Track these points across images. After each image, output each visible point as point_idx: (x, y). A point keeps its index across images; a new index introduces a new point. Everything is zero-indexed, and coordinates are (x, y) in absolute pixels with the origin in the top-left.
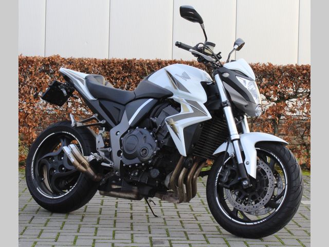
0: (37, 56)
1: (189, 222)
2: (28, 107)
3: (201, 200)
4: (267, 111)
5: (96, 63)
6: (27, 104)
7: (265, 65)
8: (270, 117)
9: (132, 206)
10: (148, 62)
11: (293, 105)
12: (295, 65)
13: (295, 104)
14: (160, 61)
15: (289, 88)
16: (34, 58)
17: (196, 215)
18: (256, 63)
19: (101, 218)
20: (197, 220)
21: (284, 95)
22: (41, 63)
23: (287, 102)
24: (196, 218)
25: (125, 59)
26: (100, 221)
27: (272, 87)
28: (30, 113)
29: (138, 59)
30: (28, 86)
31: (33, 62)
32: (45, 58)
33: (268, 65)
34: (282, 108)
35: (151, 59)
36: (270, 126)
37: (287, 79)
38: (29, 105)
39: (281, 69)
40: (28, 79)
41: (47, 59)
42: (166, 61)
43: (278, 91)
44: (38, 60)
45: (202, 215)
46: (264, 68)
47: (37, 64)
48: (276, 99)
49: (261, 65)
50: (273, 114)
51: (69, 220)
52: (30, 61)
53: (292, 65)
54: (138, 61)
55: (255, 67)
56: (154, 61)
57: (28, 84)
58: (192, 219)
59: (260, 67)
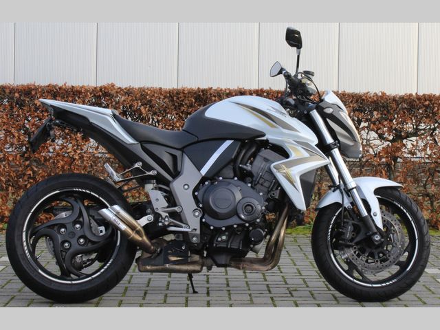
0: (86, 84)
1: (283, 299)
2: (75, 151)
3: (297, 269)
4: (380, 153)
5: (161, 93)
6: (74, 146)
7: (377, 95)
8: (384, 160)
9: (208, 279)
10: (228, 91)
11: (412, 145)
12: (414, 94)
13: (415, 143)
14: (243, 90)
15: (407, 123)
16: (82, 87)
17: (291, 289)
18: (365, 92)
20: (292, 296)
21: (401, 132)
22: (91, 94)
23: (404, 141)
24: (290, 293)
25: (199, 88)
26: (168, 299)
27: (386, 123)
28: (77, 158)
29: (214, 88)
31: (80, 92)
32: (95, 88)
33: (380, 94)
34: (398, 149)
35: (231, 88)
36: (383, 172)
37: (405, 113)
39: (397, 99)
41: (98, 89)
42: (250, 91)
43: (394, 127)
44: (87, 91)
45: (298, 289)
46: (375, 99)
47: (86, 95)
48: (391, 138)
49: (372, 95)
50: (387, 157)
51: (127, 298)
52: (77, 91)
53: (411, 95)
54: (215, 90)
55: (364, 98)
58: (286, 295)
59: (370, 97)
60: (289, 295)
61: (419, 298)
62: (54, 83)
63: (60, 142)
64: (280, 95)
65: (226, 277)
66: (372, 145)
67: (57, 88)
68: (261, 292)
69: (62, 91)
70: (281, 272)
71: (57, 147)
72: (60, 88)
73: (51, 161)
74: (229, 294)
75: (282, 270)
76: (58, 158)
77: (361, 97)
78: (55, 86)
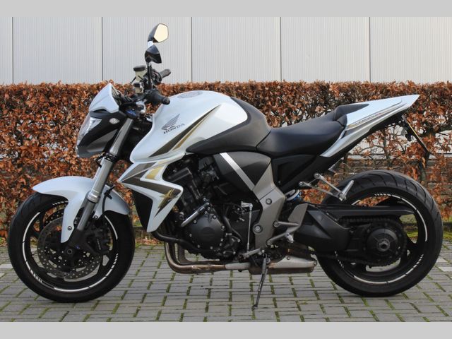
0: (81, 82)
1: (289, 313)
2: (71, 155)
3: (311, 280)
4: (409, 149)
5: (164, 90)
6: (70, 150)
7: (403, 85)
8: (413, 157)
9: (210, 293)
10: (237, 85)
11: (445, 139)
12: (446, 83)
13: (448, 138)
14: (254, 83)
15: (438, 116)
16: (77, 86)
17: (300, 302)
18: (392, 81)
19: (163, 312)
20: (300, 310)
21: (432, 126)
22: (87, 92)
23: (437, 135)
24: (299, 307)
25: (206, 83)
26: (162, 315)
27: (414, 116)
28: (74, 163)
29: (223, 82)
30: (71, 126)
31: (75, 91)
32: (92, 86)
33: (407, 84)
34: (430, 144)
35: (241, 82)
36: (414, 170)
37: (435, 104)
38: (71, 152)
39: (426, 88)
40: (70, 116)
41: (95, 87)
42: (262, 84)
43: (423, 120)
44: (82, 89)
45: (308, 302)
46: (402, 89)
47: (82, 94)
48: (421, 132)
49: (398, 85)
50: (417, 154)
51: (117, 316)
52: (72, 90)
53: (443, 83)
54: (224, 84)
55: (389, 88)
56: (245, 85)
57: (70, 123)
58: (293, 309)
59: (396, 88)
60: (297, 309)
61: (441, 309)
62: (47, 81)
63: (55, 146)
64: (295, 88)
65: (230, 290)
66: (400, 141)
67: (50, 86)
68: (265, 306)
69: (55, 90)
70: (292, 284)
71: (52, 152)
72: (54, 87)
73: (46, 167)
74: (230, 310)
75: (293, 281)
76: (53, 164)
77: (385, 87)
78: (47, 86)
